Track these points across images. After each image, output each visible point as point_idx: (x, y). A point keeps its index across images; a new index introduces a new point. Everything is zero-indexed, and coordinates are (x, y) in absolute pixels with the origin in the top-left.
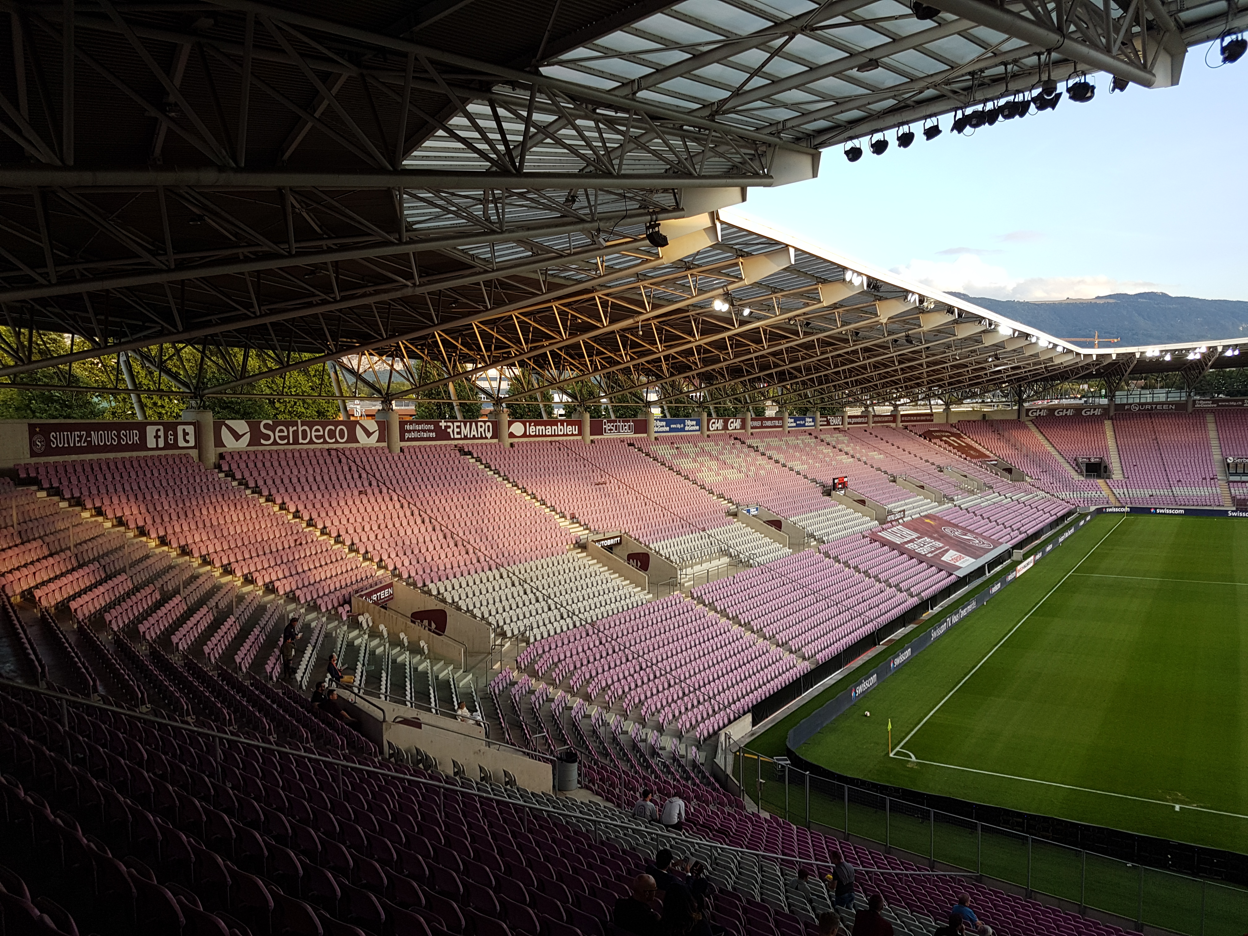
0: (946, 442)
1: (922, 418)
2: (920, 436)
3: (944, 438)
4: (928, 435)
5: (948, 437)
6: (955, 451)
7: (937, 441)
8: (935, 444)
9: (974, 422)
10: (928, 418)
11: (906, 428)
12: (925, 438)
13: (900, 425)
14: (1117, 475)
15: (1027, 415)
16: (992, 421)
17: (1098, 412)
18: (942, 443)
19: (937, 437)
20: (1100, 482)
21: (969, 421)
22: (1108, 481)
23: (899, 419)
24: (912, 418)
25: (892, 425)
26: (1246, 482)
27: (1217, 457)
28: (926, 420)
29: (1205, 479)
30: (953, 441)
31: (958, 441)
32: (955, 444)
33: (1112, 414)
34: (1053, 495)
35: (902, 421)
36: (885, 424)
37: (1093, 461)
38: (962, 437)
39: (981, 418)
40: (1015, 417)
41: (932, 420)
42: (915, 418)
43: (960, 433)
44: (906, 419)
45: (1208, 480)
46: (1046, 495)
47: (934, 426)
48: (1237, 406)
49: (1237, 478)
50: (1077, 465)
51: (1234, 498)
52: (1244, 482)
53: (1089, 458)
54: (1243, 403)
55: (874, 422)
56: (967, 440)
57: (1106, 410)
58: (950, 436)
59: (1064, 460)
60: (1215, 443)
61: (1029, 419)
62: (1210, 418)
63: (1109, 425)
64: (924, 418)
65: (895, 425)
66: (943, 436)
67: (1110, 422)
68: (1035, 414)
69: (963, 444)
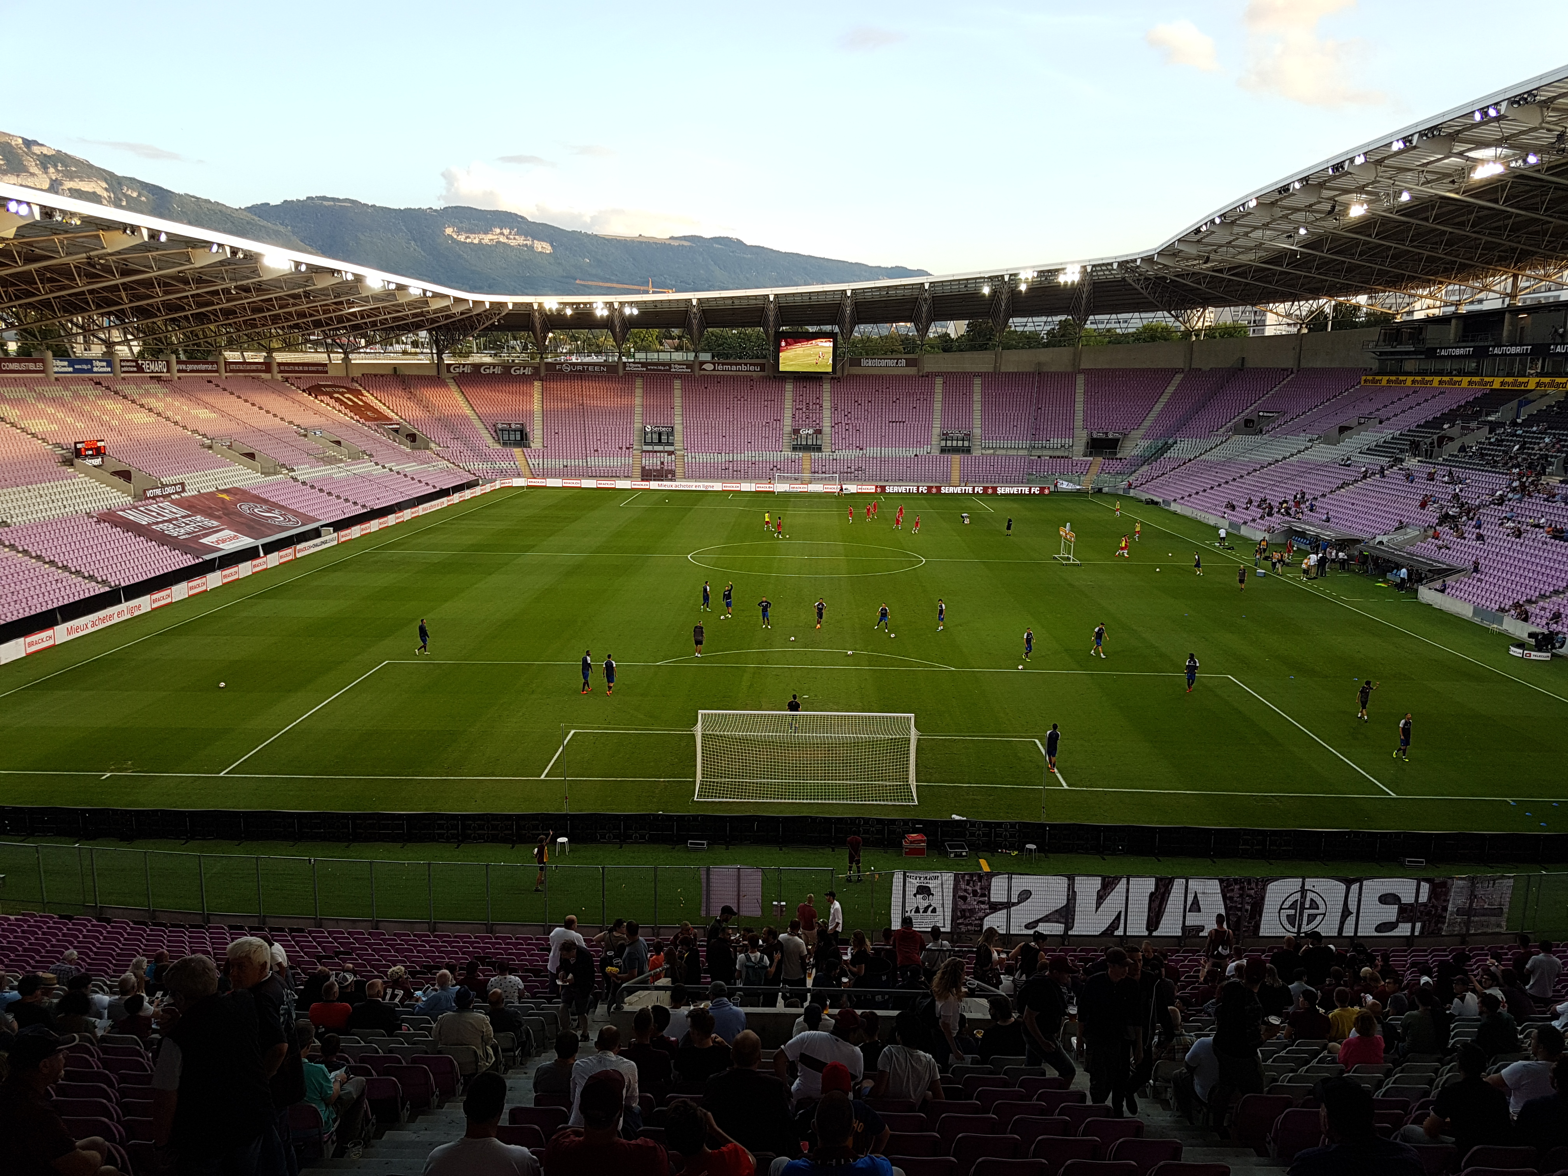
0: (337, 400)
1: (311, 368)
2: (304, 391)
3: (336, 395)
4: (315, 390)
5: (342, 394)
6: (348, 411)
7: (326, 399)
8: (322, 401)
9: (382, 376)
10: (320, 368)
11: (287, 380)
12: (310, 394)
13: (279, 376)
14: (536, 443)
15: (449, 371)
16: (404, 376)
17: (529, 371)
18: (332, 402)
19: (326, 394)
20: (517, 451)
21: (375, 375)
22: (525, 450)
23: (275, 369)
24: (296, 368)
25: (263, 375)
26: (659, 452)
27: (638, 425)
28: (317, 372)
29: (621, 448)
30: (349, 399)
31: (355, 400)
32: (350, 403)
33: (542, 375)
34: (459, 466)
35: (281, 372)
36: (252, 374)
37: (513, 426)
38: (362, 395)
39: (391, 372)
40: (434, 373)
41: (326, 372)
42: (301, 368)
43: (361, 388)
44: (286, 368)
45: (624, 449)
46: (450, 465)
47: (327, 379)
48: (664, 370)
49: (650, 448)
50: (495, 431)
51: (643, 468)
52: (656, 452)
53: (510, 424)
54: (671, 368)
55: (231, 371)
56: (369, 398)
57: (536, 369)
58: (345, 393)
59: (482, 426)
60: (638, 410)
61: (451, 375)
62: (639, 383)
63: (538, 386)
64: (315, 369)
65: (269, 376)
66: (335, 392)
67: (540, 383)
68: (457, 370)
69: (361, 403)
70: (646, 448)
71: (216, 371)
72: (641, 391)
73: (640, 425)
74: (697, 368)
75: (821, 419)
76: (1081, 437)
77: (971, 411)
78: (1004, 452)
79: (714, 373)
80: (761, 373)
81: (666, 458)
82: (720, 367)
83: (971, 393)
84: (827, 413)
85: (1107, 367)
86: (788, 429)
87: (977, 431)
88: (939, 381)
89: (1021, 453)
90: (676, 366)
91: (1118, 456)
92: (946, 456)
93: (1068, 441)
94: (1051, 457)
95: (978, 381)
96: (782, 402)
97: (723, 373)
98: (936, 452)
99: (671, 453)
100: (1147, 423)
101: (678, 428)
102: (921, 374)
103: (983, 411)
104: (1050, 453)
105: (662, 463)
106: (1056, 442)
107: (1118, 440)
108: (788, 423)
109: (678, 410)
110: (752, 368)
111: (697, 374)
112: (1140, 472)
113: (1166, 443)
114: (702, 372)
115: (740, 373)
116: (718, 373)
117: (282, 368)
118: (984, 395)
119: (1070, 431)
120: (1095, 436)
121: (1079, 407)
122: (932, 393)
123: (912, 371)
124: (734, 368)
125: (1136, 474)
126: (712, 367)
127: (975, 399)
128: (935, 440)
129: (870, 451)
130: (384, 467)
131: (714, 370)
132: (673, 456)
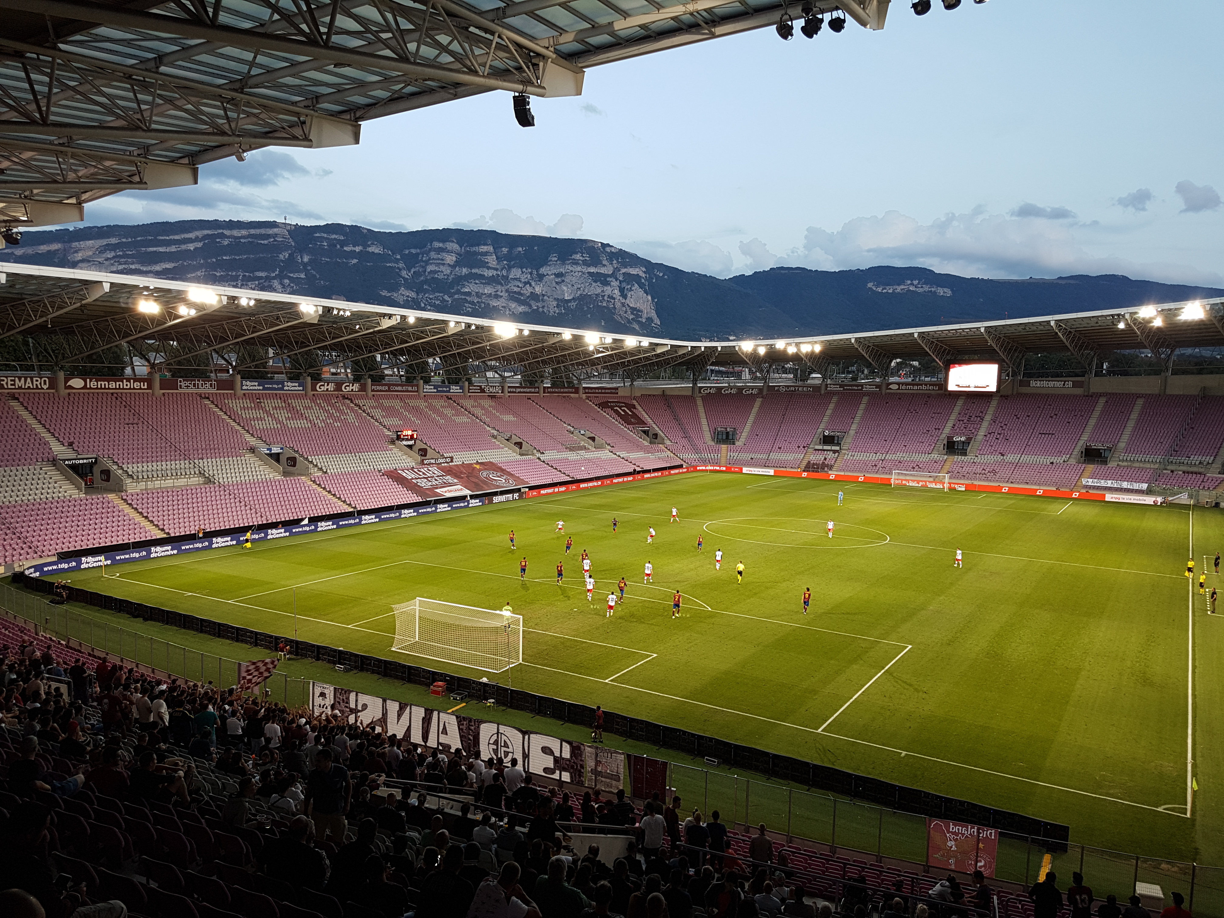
0: (615, 411)
1: (607, 391)
2: (596, 405)
3: (616, 408)
4: (603, 405)
5: (620, 407)
6: (619, 418)
7: (609, 410)
8: (605, 412)
9: (654, 395)
10: (613, 391)
11: (588, 398)
12: (599, 407)
13: (584, 396)
14: (741, 441)
15: (700, 392)
16: (667, 396)
17: (755, 392)
18: (611, 412)
19: (610, 407)
20: (724, 447)
21: (649, 395)
22: (730, 446)
23: (581, 390)
24: (597, 391)
25: (572, 395)
26: (827, 450)
27: (820, 430)
28: (611, 393)
29: (799, 447)
30: (624, 411)
31: (628, 411)
32: (623, 413)
33: (765, 393)
34: (678, 456)
35: (586, 393)
36: (563, 394)
37: (728, 430)
38: (635, 408)
39: (661, 393)
40: (690, 393)
41: (617, 393)
42: (600, 391)
43: (637, 404)
44: (590, 391)
45: (802, 447)
46: (671, 455)
47: (616, 398)
48: (857, 390)
49: (821, 447)
50: (717, 433)
51: (810, 463)
52: (824, 450)
53: (726, 429)
54: (861, 388)
55: (548, 392)
56: (640, 411)
57: (761, 390)
58: (623, 406)
59: (707, 428)
60: (826, 419)
61: (701, 395)
62: (835, 399)
63: (758, 402)
64: (609, 391)
65: (577, 395)
66: (616, 406)
67: (761, 399)
68: (706, 391)
69: (630, 413)
70: (818, 447)
71: (538, 393)
72: (834, 405)
73: (822, 431)
74: (884, 388)
75: (978, 429)
77: (1123, 427)
79: (899, 391)
80: (939, 392)
81: (830, 456)
82: (903, 387)
83: (1130, 411)
84: (985, 425)
86: (944, 437)
87: (1122, 445)
88: (1102, 401)
90: (868, 386)
92: (1081, 465)
95: (1140, 402)
97: (905, 391)
98: (1073, 460)
99: (835, 452)
101: (852, 432)
102: (1085, 394)
105: (825, 459)
108: (946, 431)
109: (856, 420)
110: (930, 388)
111: (883, 393)
114: (888, 391)
115: (920, 392)
116: (902, 391)
117: (587, 391)
118: (1141, 414)
122: (1092, 410)
123: (1077, 391)
124: (915, 388)
126: (897, 387)
127: (1131, 417)
128: (1077, 451)
129: (1009, 458)
131: (899, 389)
132: (837, 454)
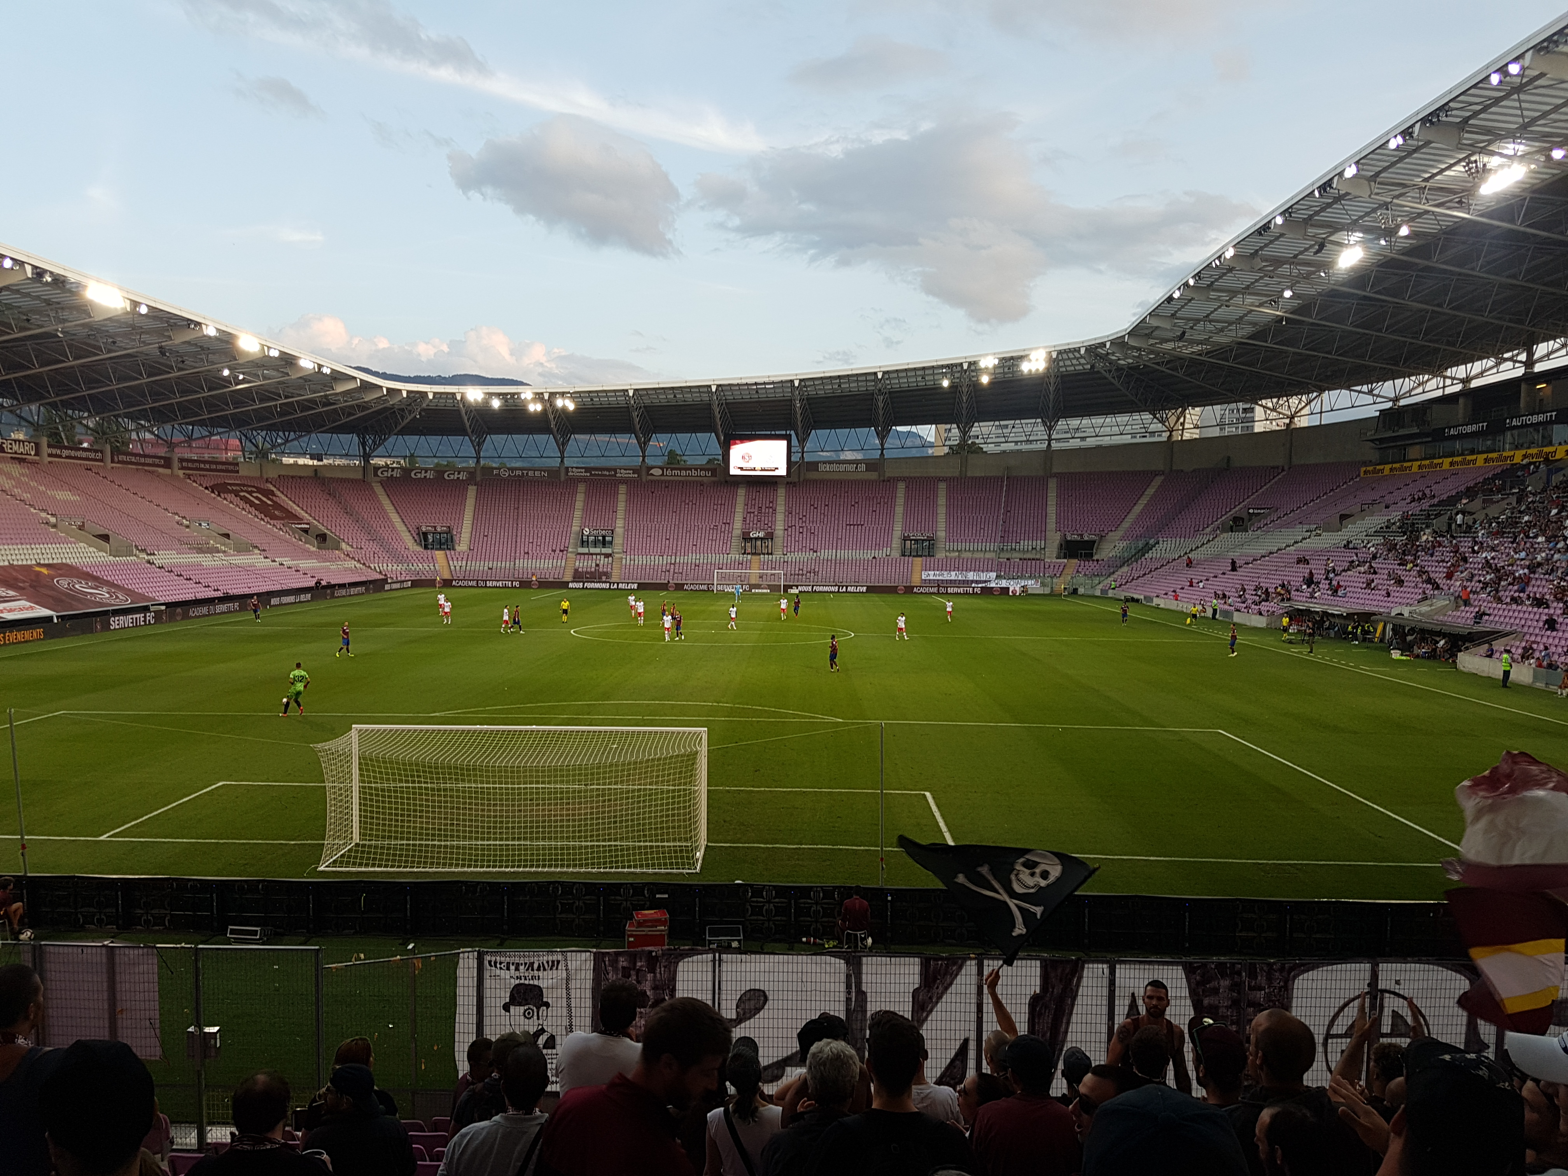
0: (243, 498)
1: (220, 467)
2: (206, 488)
3: (242, 494)
4: (219, 489)
5: (250, 493)
6: (253, 510)
7: (231, 497)
8: (225, 499)
9: (300, 477)
10: (231, 468)
11: (189, 476)
12: (213, 492)
13: (181, 473)
14: (462, 547)
15: (376, 475)
16: (324, 478)
17: (463, 476)
18: (236, 500)
19: (231, 492)
20: (439, 554)
21: (292, 477)
22: (448, 552)
23: (176, 464)
24: (202, 466)
25: (161, 470)
26: (596, 554)
27: (575, 528)
28: (226, 470)
29: (554, 551)
31: (264, 499)
32: (257, 502)
33: (478, 479)
34: (369, 567)
35: (183, 468)
36: (146, 468)
37: (439, 530)
38: (274, 495)
39: (312, 474)
40: (360, 476)
41: (238, 472)
42: (207, 466)
43: (274, 489)
44: (190, 465)
45: (557, 551)
46: (358, 565)
47: (236, 478)
48: (609, 475)
49: (585, 550)
50: (418, 534)
51: (576, 571)
52: (592, 554)
53: (435, 527)
54: (616, 473)
55: (119, 462)
56: (282, 499)
57: (472, 474)
58: (254, 492)
59: (405, 529)
60: (578, 514)
61: (378, 479)
62: (581, 488)
63: (472, 491)
64: (224, 467)
65: (168, 471)
66: (242, 491)
67: (475, 488)
68: (386, 474)
69: (269, 502)
70: (581, 550)
71: (100, 461)
72: (583, 495)
73: (578, 528)
74: (644, 473)
75: (774, 522)
76: (1054, 539)
77: (935, 514)
78: (969, 555)
79: (663, 478)
80: (713, 479)
81: (602, 561)
82: (669, 472)
83: (936, 496)
84: (780, 517)
85: (1082, 470)
86: (737, 532)
87: (941, 534)
88: (901, 486)
89: (988, 555)
90: (622, 471)
91: (1095, 558)
92: (907, 558)
93: (1040, 544)
94: (1020, 559)
95: (942, 486)
96: (734, 506)
97: (671, 478)
98: (896, 554)
99: (607, 556)
100: (1126, 525)
101: (619, 531)
102: (882, 478)
103: (948, 514)
104: (1021, 556)
105: (597, 565)
106: (1025, 544)
107: (1094, 542)
108: (738, 526)
109: (620, 514)
110: (703, 473)
111: (644, 480)
112: (1119, 573)
113: (1147, 544)
114: (650, 478)
115: (690, 478)
116: (666, 478)
117: (184, 464)
118: (948, 498)
119: (1042, 533)
120: (1069, 539)
121: (1052, 510)
122: (894, 497)
123: (873, 476)
124: (683, 473)
125: (1115, 576)
126: (660, 472)
127: (940, 502)
128: (896, 543)
129: (824, 554)
130: (274, 561)
131: (663, 474)
132: (610, 559)
